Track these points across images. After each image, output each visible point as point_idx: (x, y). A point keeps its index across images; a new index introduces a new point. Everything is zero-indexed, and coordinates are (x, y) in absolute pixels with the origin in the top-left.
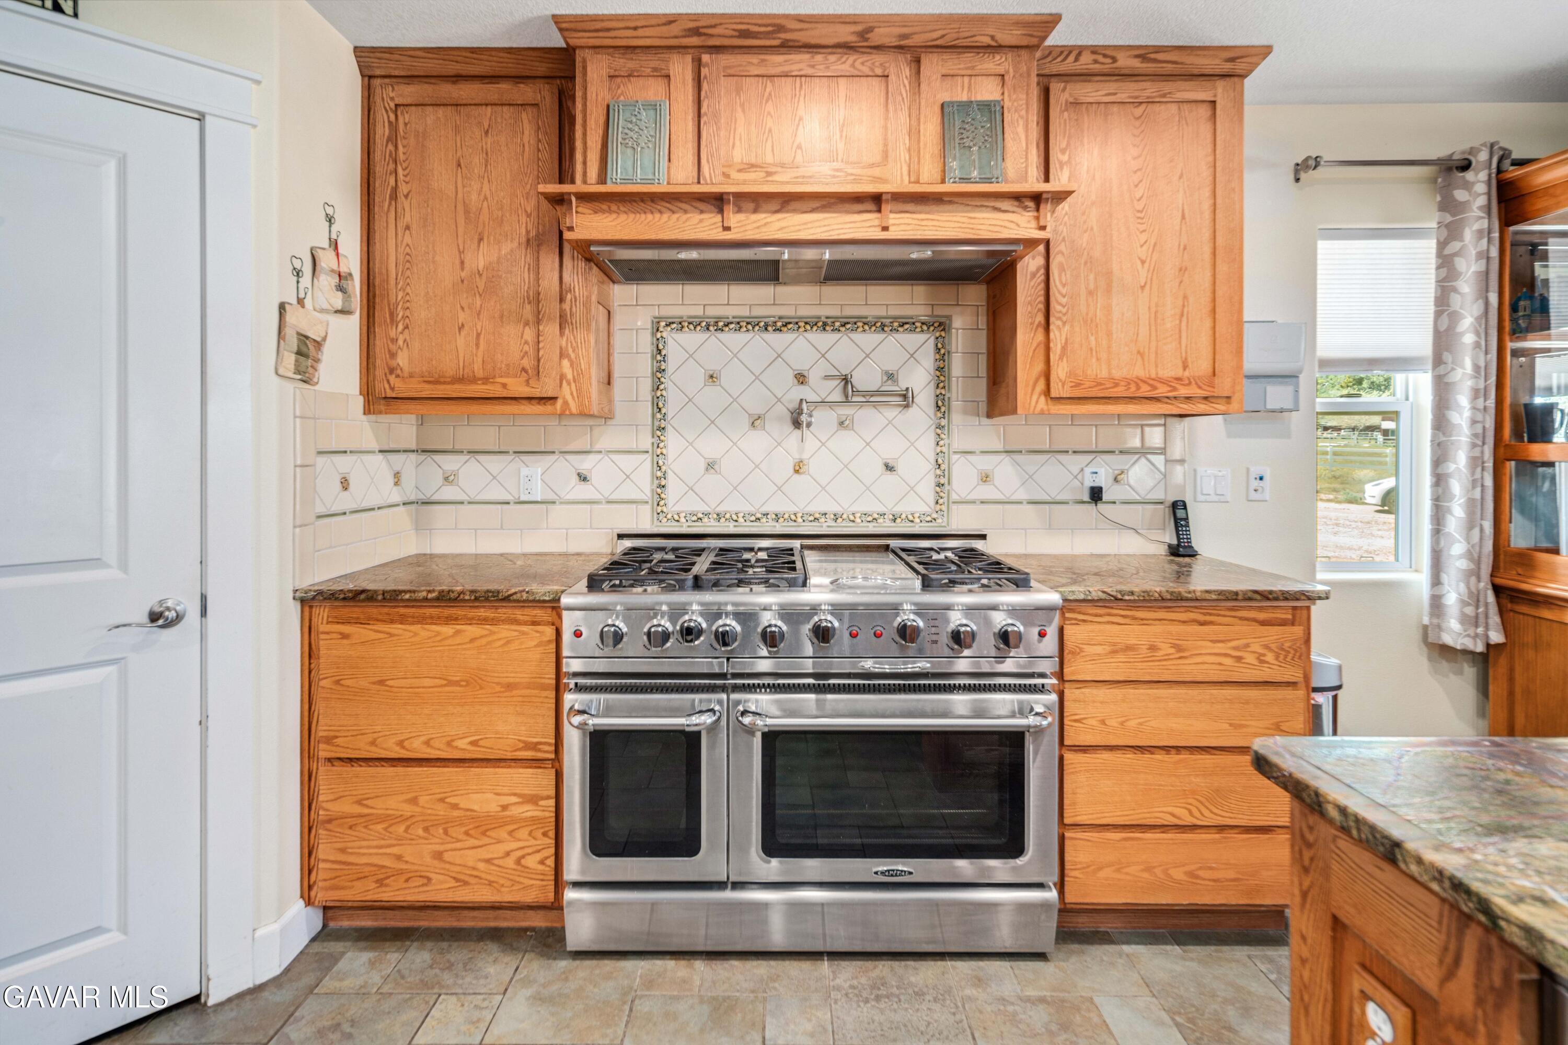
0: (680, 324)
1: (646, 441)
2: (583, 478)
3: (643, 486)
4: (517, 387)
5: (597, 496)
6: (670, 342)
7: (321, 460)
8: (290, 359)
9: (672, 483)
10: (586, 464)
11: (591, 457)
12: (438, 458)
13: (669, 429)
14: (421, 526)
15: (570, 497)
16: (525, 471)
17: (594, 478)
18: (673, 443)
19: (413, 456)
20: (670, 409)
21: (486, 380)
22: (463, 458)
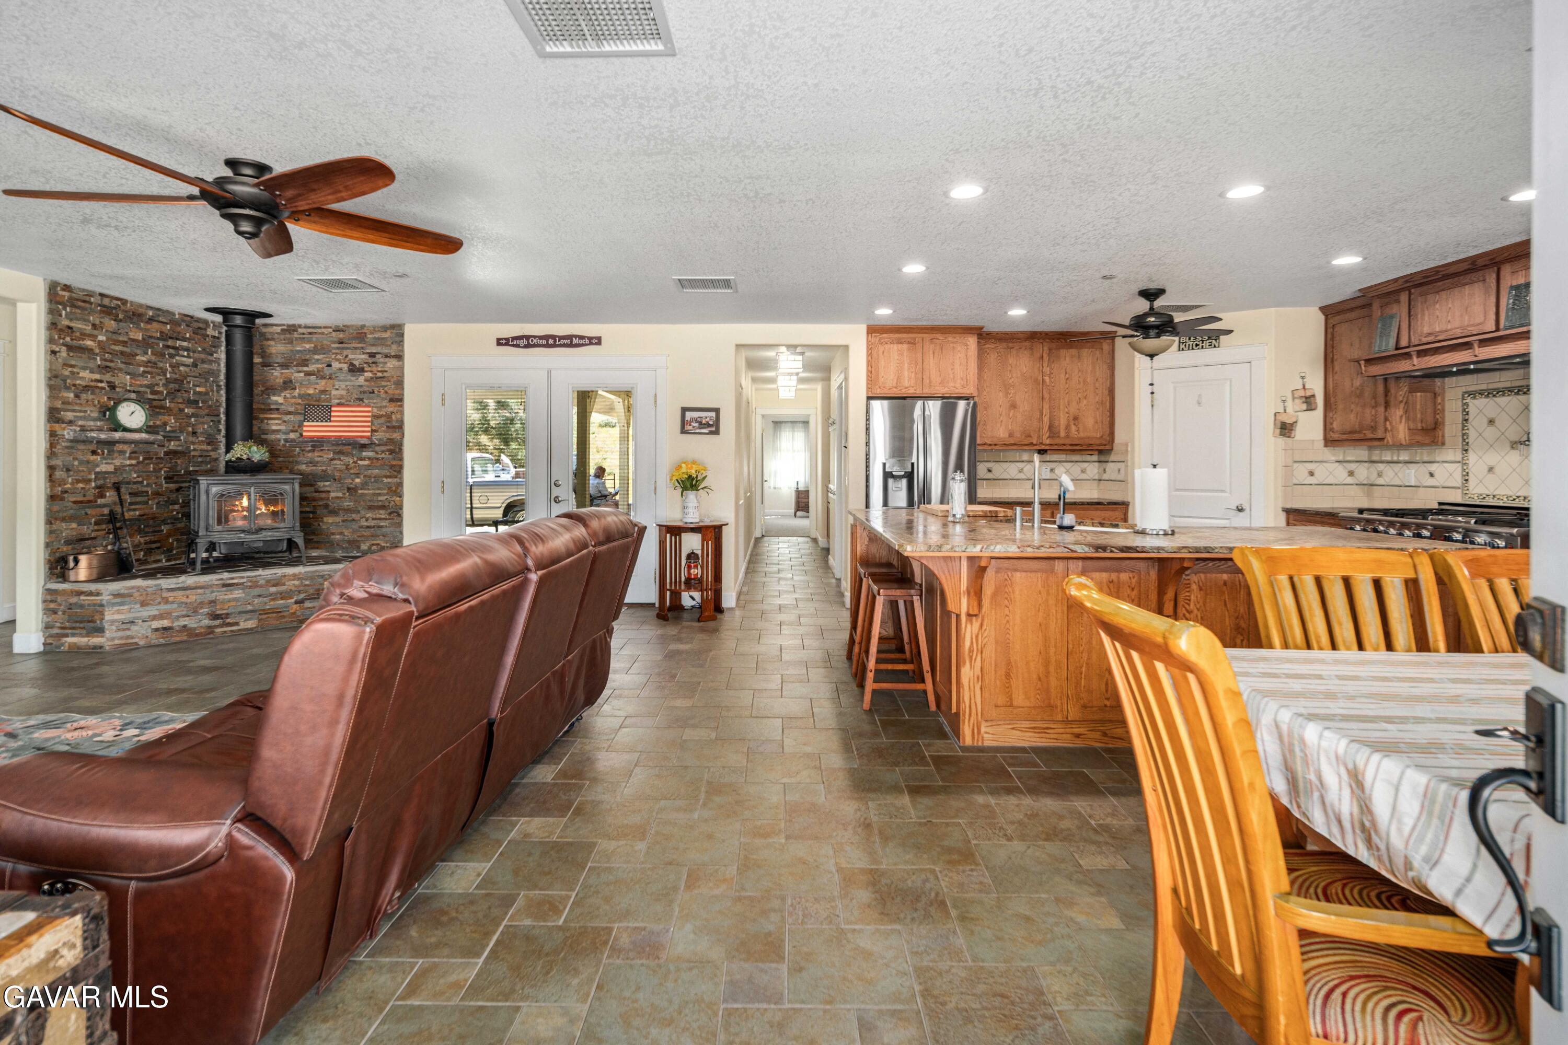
0: (1473, 394)
1: (1459, 457)
2: (1432, 475)
3: (1457, 480)
4: (1369, 435)
5: (1437, 484)
6: (1470, 404)
7: (1296, 465)
8: (1278, 431)
9: (1471, 478)
10: (1433, 468)
11: (1435, 465)
12: (1376, 465)
13: (1470, 452)
14: (1369, 495)
15: (1425, 484)
16: (1408, 471)
17: (1436, 474)
18: (1472, 457)
19: (1366, 464)
20: (1471, 440)
21: (1359, 432)
22: (1385, 465)
